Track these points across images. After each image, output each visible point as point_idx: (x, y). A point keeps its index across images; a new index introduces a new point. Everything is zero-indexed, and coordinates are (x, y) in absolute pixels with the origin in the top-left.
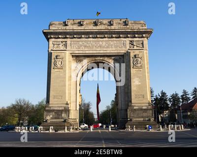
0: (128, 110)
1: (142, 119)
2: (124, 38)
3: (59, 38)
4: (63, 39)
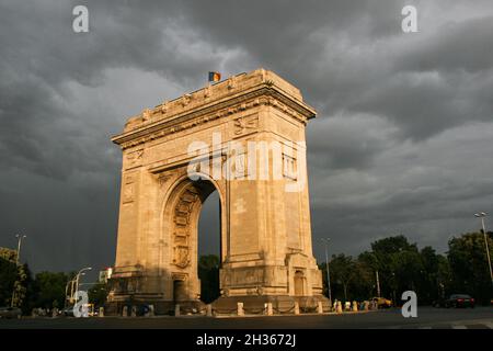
0: (221, 271)
1: (245, 291)
2: (225, 116)
3: (133, 146)
4: (140, 147)
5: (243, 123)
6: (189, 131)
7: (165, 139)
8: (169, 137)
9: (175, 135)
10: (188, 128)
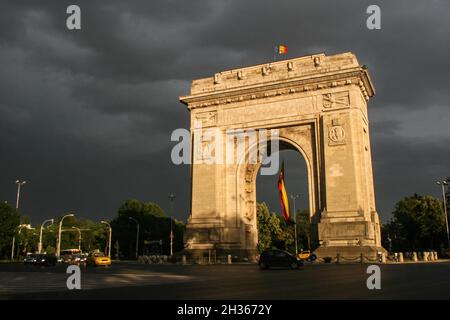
0: (319, 225)
1: (346, 242)
2: (313, 90)
3: (205, 106)
4: (212, 108)
5: (333, 99)
6: (271, 99)
7: (243, 103)
8: (247, 102)
9: (255, 101)
10: (270, 96)
